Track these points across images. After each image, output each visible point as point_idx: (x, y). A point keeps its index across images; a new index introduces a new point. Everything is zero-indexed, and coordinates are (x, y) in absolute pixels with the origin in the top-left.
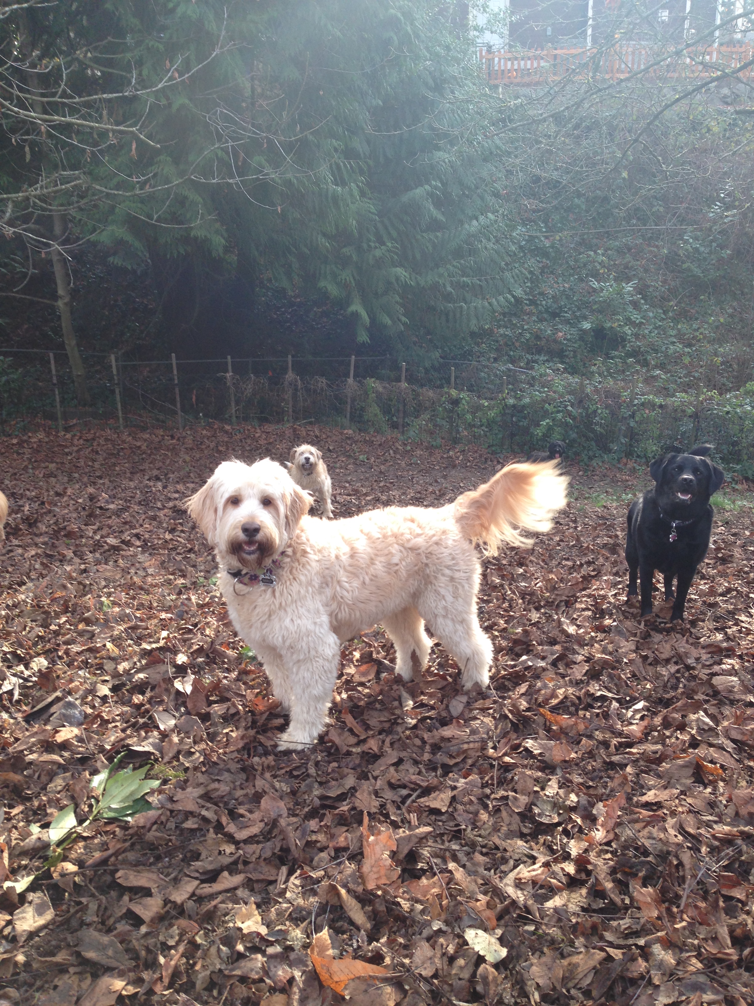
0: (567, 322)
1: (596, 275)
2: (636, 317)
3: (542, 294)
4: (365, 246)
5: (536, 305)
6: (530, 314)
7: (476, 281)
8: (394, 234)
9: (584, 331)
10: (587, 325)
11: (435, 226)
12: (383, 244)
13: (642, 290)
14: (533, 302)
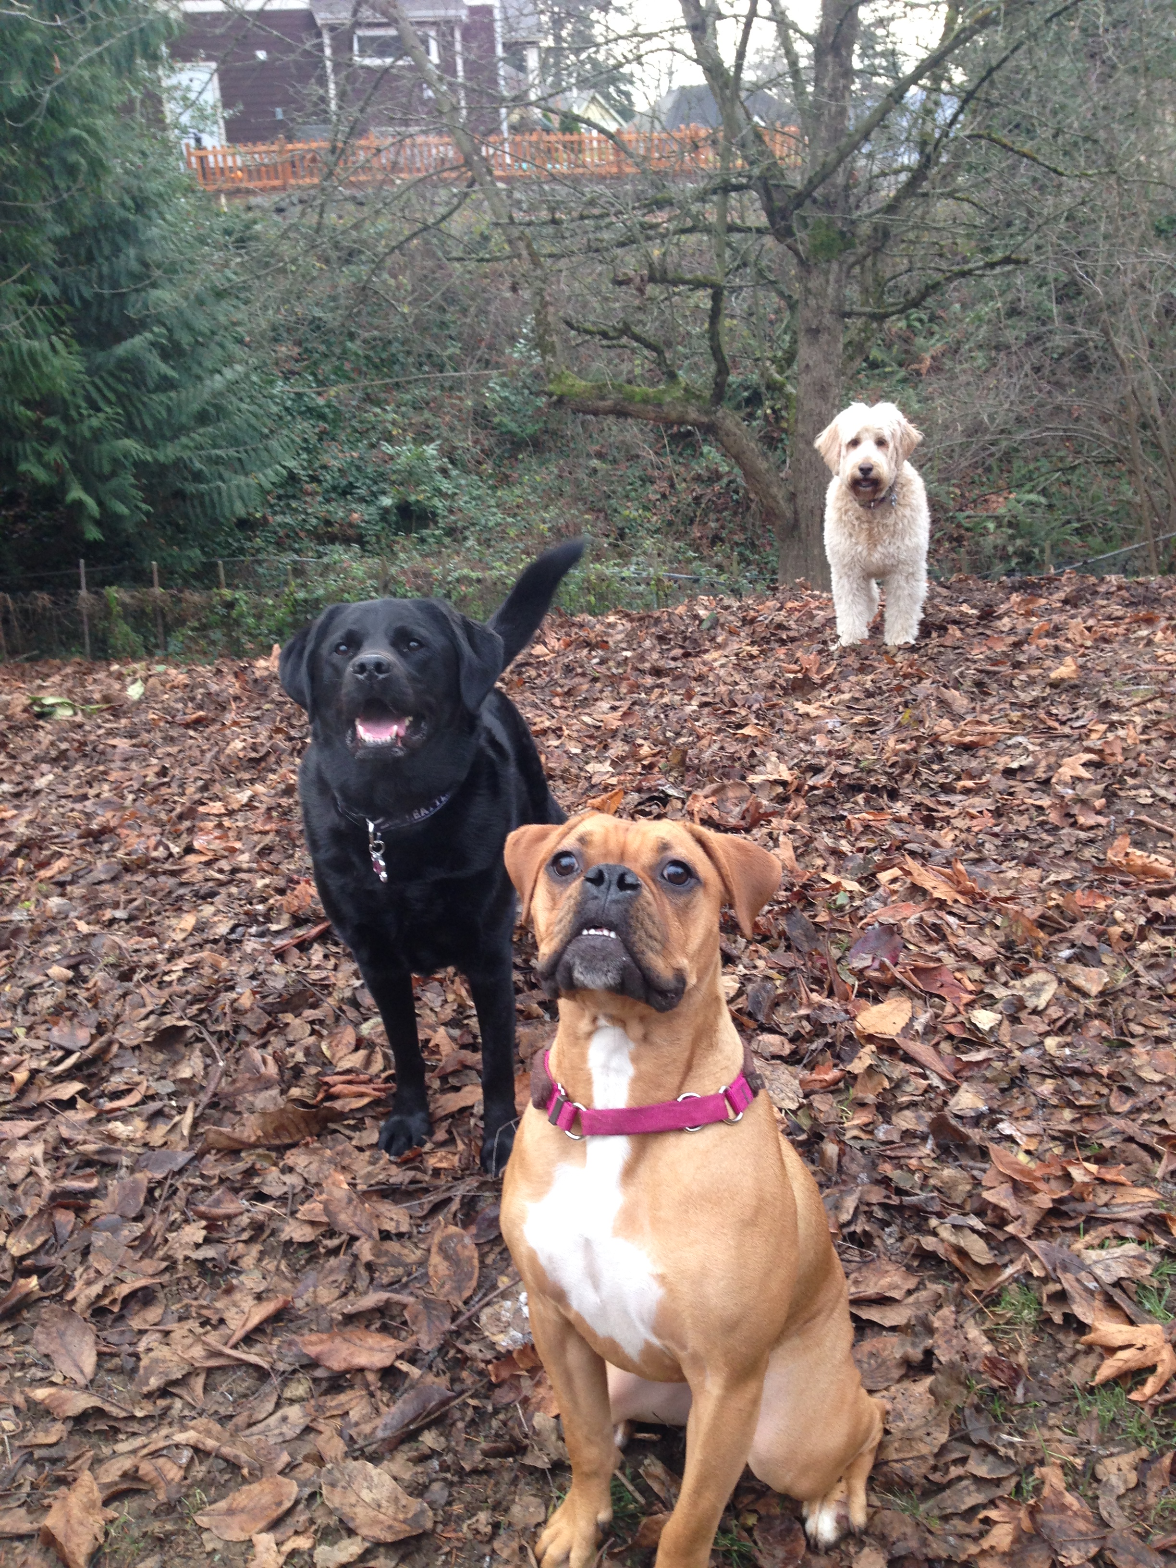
0: (362, 500)
1: (389, 438)
2: (446, 486)
3: (324, 467)
4: (73, 413)
5: (319, 481)
6: (313, 494)
7: (232, 452)
8: (112, 397)
9: (386, 511)
10: (387, 501)
11: (166, 384)
12: (99, 410)
13: (450, 454)
14: (314, 479)
